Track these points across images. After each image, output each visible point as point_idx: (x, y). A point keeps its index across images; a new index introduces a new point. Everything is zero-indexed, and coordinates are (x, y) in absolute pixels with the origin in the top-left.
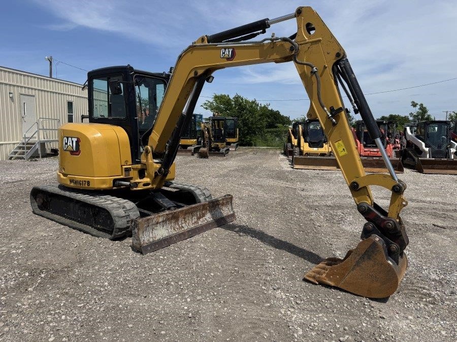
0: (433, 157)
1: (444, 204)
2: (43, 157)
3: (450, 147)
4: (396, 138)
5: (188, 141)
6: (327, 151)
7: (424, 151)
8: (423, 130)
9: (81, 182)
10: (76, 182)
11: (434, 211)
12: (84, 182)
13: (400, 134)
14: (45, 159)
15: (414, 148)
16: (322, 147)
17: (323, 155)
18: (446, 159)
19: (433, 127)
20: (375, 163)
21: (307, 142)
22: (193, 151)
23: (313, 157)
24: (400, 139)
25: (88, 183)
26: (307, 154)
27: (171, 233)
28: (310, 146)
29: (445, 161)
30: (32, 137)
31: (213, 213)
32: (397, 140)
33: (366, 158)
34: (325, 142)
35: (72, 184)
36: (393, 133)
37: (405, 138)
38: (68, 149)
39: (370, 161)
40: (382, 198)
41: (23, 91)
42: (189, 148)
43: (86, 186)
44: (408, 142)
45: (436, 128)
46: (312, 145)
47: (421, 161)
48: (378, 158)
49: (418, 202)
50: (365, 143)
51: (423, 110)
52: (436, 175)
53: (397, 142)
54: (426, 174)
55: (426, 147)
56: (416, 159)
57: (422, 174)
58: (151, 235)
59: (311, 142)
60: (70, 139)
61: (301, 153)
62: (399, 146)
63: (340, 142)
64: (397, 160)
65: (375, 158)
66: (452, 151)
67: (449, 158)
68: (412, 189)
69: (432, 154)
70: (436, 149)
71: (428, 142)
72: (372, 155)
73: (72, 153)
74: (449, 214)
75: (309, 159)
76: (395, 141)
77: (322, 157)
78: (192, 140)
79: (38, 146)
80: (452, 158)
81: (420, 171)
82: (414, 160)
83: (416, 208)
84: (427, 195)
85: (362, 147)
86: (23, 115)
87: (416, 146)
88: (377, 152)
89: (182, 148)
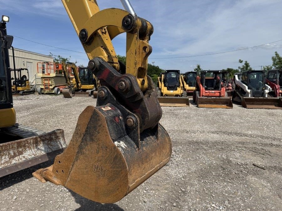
0: (253, 96)
1: (262, 137)
3: (265, 89)
4: (229, 83)
5: (87, 86)
6: (180, 93)
7: (247, 92)
8: (246, 77)
11: (254, 146)
13: (232, 80)
15: (240, 90)
16: (176, 90)
17: (177, 95)
18: (262, 98)
19: (253, 75)
20: (213, 101)
21: (166, 86)
22: (90, 93)
23: (170, 97)
24: (232, 83)
26: (166, 95)
28: (168, 89)
29: (261, 99)
32: (229, 84)
33: (206, 97)
34: (178, 86)
36: (227, 79)
37: (235, 83)
39: (209, 99)
40: (213, 133)
41: (28, 60)
42: (87, 91)
44: (236, 86)
45: (255, 76)
46: (169, 89)
47: (245, 99)
48: (215, 98)
49: (241, 136)
50: (206, 87)
51: (247, 65)
52: (255, 110)
53: (230, 86)
54: (248, 108)
55: (249, 89)
56: (242, 97)
57: (245, 109)
59: (169, 87)
61: (162, 94)
62: (231, 88)
64: (228, 99)
65: (212, 98)
66: (266, 92)
67: (264, 96)
68: (237, 123)
69: (253, 94)
70: (255, 90)
71: (250, 85)
72: (211, 95)
74: (267, 148)
75: (167, 98)
76: (228, 85)
77: (176, 97)
78: (90, 86)
80: (267, 97)
81: (245, 106)
82: (240, 99)
83: (240, 143)
84: (249, 129)
85: (204, 90)
87: (241, 88)
88: (215, 93)
89: (82, 91)
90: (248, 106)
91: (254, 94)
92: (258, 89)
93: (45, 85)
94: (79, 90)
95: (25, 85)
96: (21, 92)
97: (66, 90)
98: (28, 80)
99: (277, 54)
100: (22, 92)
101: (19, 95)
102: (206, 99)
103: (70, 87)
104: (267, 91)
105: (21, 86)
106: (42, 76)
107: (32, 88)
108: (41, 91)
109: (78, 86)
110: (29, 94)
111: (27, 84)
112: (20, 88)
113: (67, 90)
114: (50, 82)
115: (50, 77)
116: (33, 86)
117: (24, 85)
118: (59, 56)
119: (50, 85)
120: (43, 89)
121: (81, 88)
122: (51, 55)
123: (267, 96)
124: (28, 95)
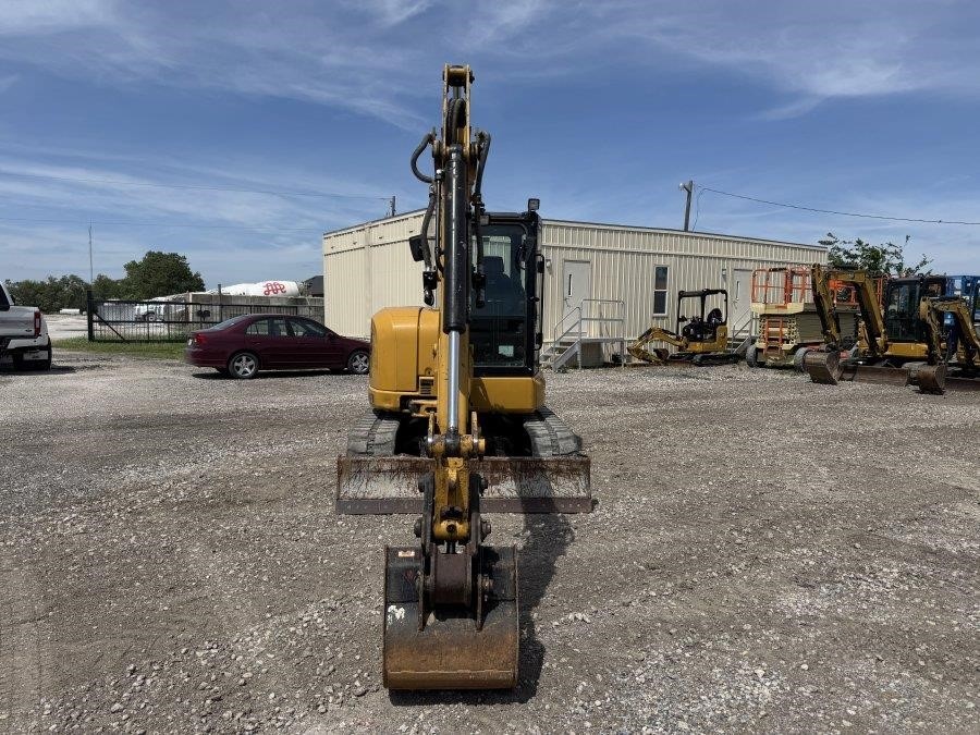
2: (585, 367)
14: (589, 371)
27: (403, 495)
30: (567, 332)
31: (525, 482)
41: (570, 255)
42: (907, 365)
58: (363, 487)
79: (577, 348)
86: (566, 295)
89: (887, 365)
93: (769, 339)
94: (878, 360)
95: (714, 338)
96: (697, 358)
97: (819, 356)
98: (725, 323)
100: (699, 356)
101: (692, 363)
103: (834, 348)
105: (701, 340)
106: (763, 312)
107: (736, 346)
108: (756, 357)
109: (873, 344)
110: (721, 364)
111: (719, 334)
112: (698, 344)
113: (822, 358)
114: (785, 330)
115: (786, 315)
116: (742, 340)
117: (711, 338)
118: (859, 243)
119: (783, 340)
120: (761, 350)
121: (887, 353)
122: (832, 240)
124: (717, 365)
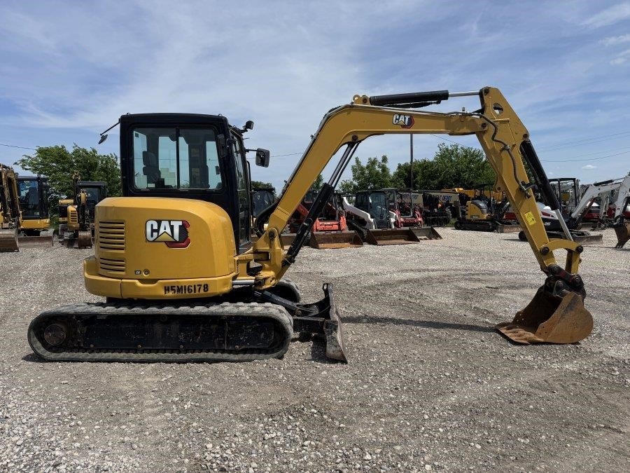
0: (378, 228)
3: (390, 217)
7: (370, 222)
9: (193, 288)
10: (180, 289)
12: (197, 288)
18: (388, 229)
25: (206, 287)
29: (390, 231)
35: (170, 294)
38: (159, 239)
39: (327, 236)
43: (202, 291)
47: (370, 232)
48: (334, 232)
55: (371, 217)
57: (377, 246)
60: (165, 224)
63: (530, 213)
64: (351, 234)
67: (391, 227)
69: (377, 224)
70: (379, 219)
71: (372, 212)
72: (328, 229)
73: (171, 244)
78: (45, 221)
88: (332, 225)
90: (379, 242)
91: (379, 224)
92: (382, 217)
97: (7, 232)
99: (385, 159)
102: (324, 235)
104: (393, 220)
123: (393, 227)
